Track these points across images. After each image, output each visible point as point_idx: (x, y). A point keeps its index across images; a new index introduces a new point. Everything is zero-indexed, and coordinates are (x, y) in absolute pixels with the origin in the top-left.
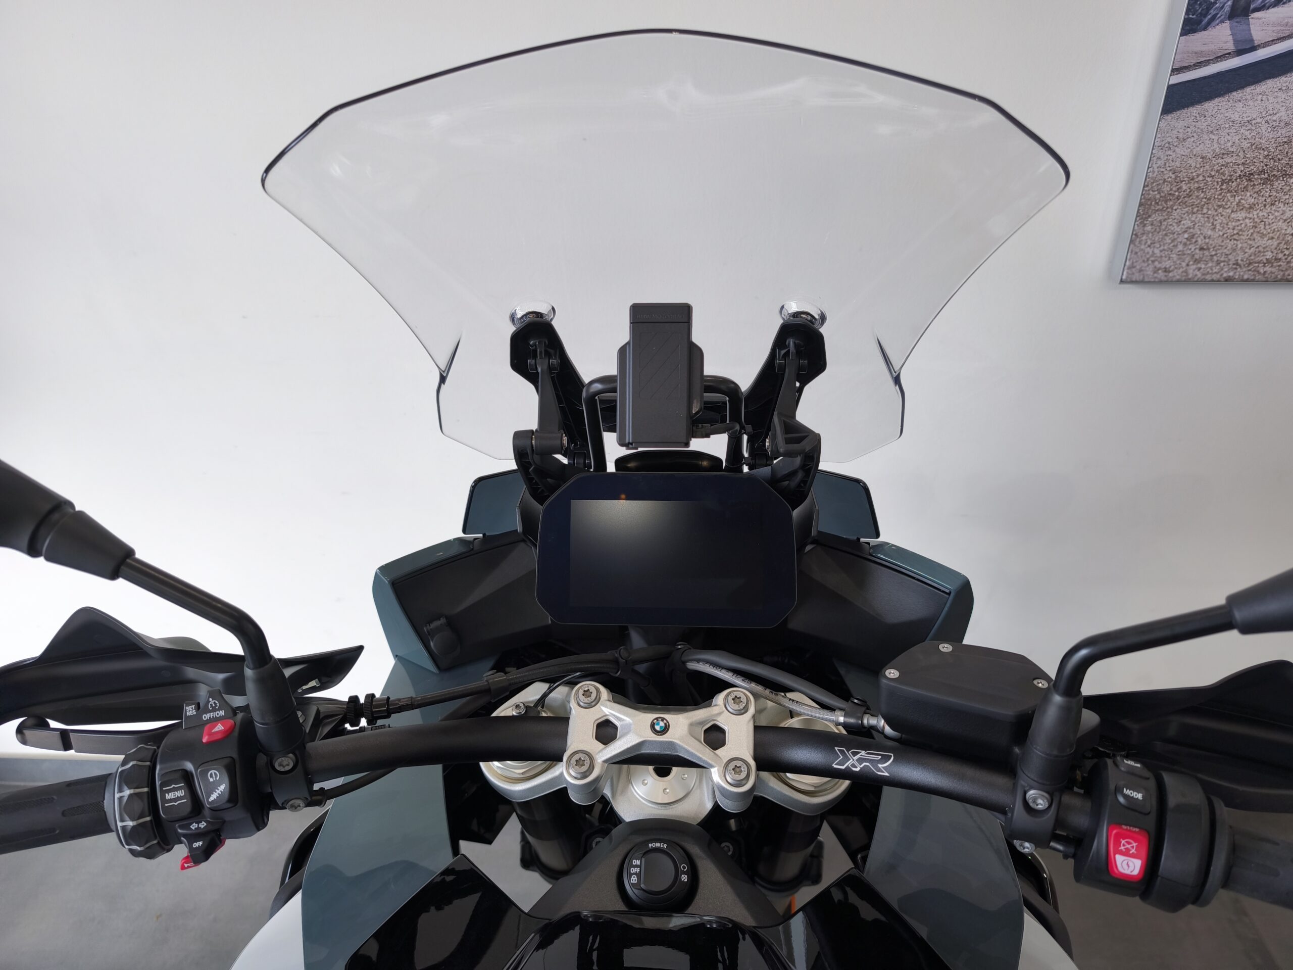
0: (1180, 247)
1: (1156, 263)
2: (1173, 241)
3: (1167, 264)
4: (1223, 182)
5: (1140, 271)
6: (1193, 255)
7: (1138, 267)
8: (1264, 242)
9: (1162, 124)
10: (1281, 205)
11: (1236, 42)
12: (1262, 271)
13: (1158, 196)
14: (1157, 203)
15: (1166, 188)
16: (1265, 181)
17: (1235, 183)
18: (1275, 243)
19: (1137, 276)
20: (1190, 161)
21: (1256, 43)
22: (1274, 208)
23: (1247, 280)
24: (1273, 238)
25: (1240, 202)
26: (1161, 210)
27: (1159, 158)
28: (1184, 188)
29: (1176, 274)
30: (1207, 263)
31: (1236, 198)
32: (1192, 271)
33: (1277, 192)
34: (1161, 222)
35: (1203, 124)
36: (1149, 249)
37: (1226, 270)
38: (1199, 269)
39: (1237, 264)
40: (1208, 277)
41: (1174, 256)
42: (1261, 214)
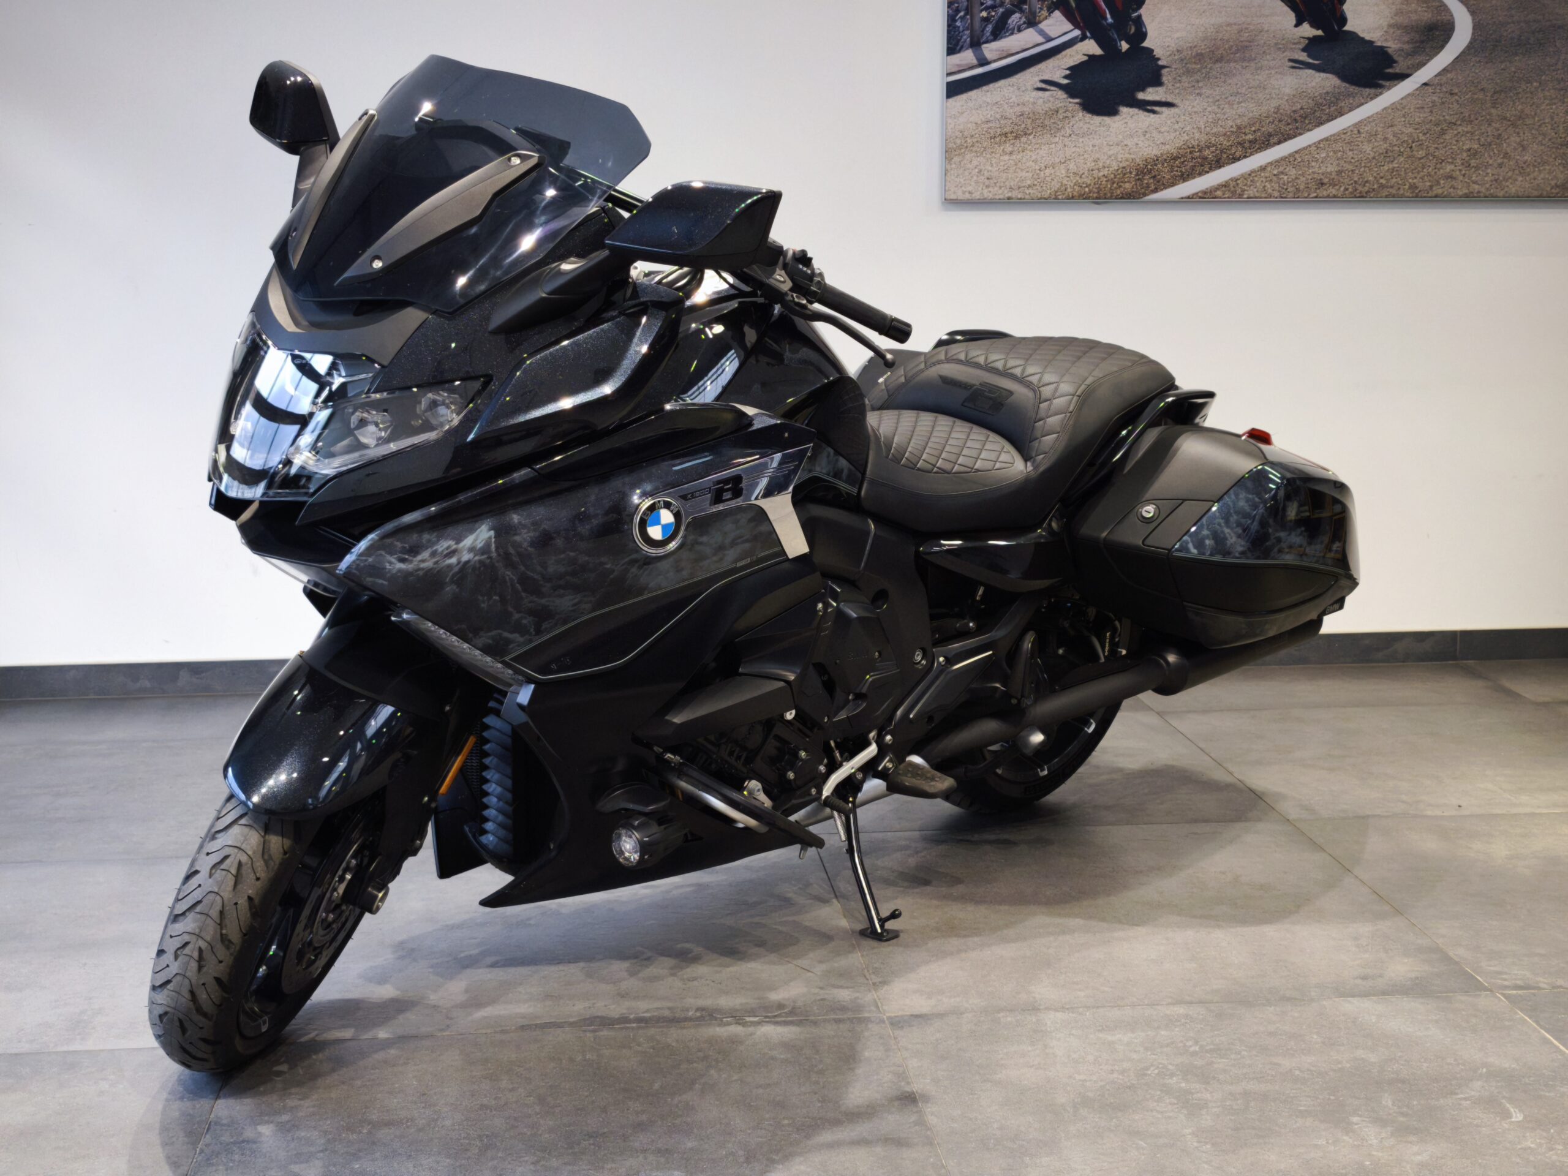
0: (975, 178)
1: (963, 188)
2: (970, 174)
3: (970, 188)
4: (991, 138)
5: (954, 193)
6: (984, 184)
7: (952, 190)
8: (1024, 174)
9: (948, 104)
10: (1028, 152)
11: (978, 59)
12: (1027, 192)
13: (955, 146)
14: (955, 151)
15: (958, 141)
16: (1016, 137)
17: (998, 139)
18: (1031, 175)
19: (953, 197)
20: (969, 125)
21: (989, 60)
22: (1025, 153)
23: (1021, 199)
24: (1028, 172)
25: (1003, 150)
26: (959, 155)
27: (950, 124)
28: (969, 141)
29: (977, 195)
30: (993, 187)
31: (1002, 148)
32: (987, 194)
33: (1024, 144)
34: (960, 162)
35: (971, 104)
36: (956, 179)
37: (1006, 192)
38: (990, 192)
39: (1011, 188)
40: (997, 197)
41: (973, 183)
42: (1018, 157)
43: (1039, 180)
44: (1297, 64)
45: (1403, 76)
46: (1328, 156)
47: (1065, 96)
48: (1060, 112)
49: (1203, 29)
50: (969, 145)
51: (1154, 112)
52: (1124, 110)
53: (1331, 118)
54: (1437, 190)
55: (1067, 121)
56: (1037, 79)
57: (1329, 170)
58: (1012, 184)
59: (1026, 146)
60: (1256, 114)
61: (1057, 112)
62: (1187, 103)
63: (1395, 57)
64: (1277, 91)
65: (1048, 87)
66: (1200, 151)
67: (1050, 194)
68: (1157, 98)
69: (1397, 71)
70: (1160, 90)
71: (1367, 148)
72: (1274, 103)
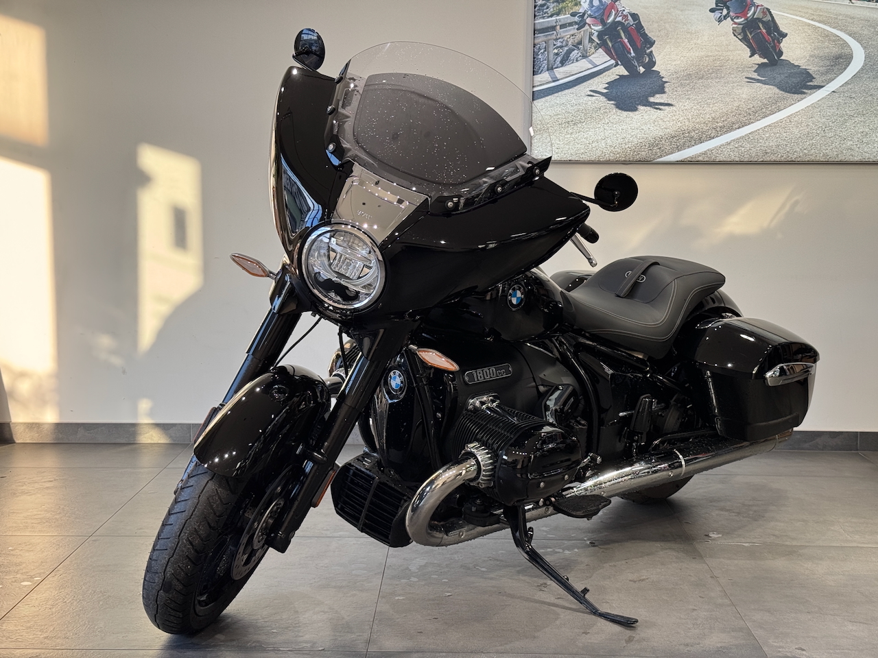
1: (541, 154)
2: (546, 145)
4: (559, 124)
6: (555, 151)
8: (579, 146)
10: (582, 133)
11: (551, 78)
14: (537, 132)
15: (539, 127)
16: (574, 124)
17: (564, 125)
18: (583, 146)
20: (546, 117)
21: (558, 78)
22: (580, 134)
24: (582, 144)
25: (567, 132)
26: (539, 134)
28: (545, 126)
30: (560, 154)
31: (566, 130)
33: (579, 128)
34: (540, 138)
35: (547, 104)
37: (568, 156)
39: (571, 154)
42: (576, 136)
43: (588, 150)
44: (751, 80)
45: (820, 87)
46: (770, 136)
47: (605, 99)
48: (602, 109)
49: (691, 59)
50: (545, 129)
51: (660, 109)
52: (641, 108)
53: (773, 113)
54: (841, 158)
55: (606, 115)
56: (588, 89)
57: (771, 145)
58: (572, 152)
59: (581, 129)
60: (725, 110)
61: (600, 109)
62: (681, 104)
63: (814, 75)
64: (738, 97)
65: (594, 94)
66: (689, 133)
68: (662, 101)
69: (816, 84)
70: (664, 96)
71: (796, 131)
72: (736, 104)
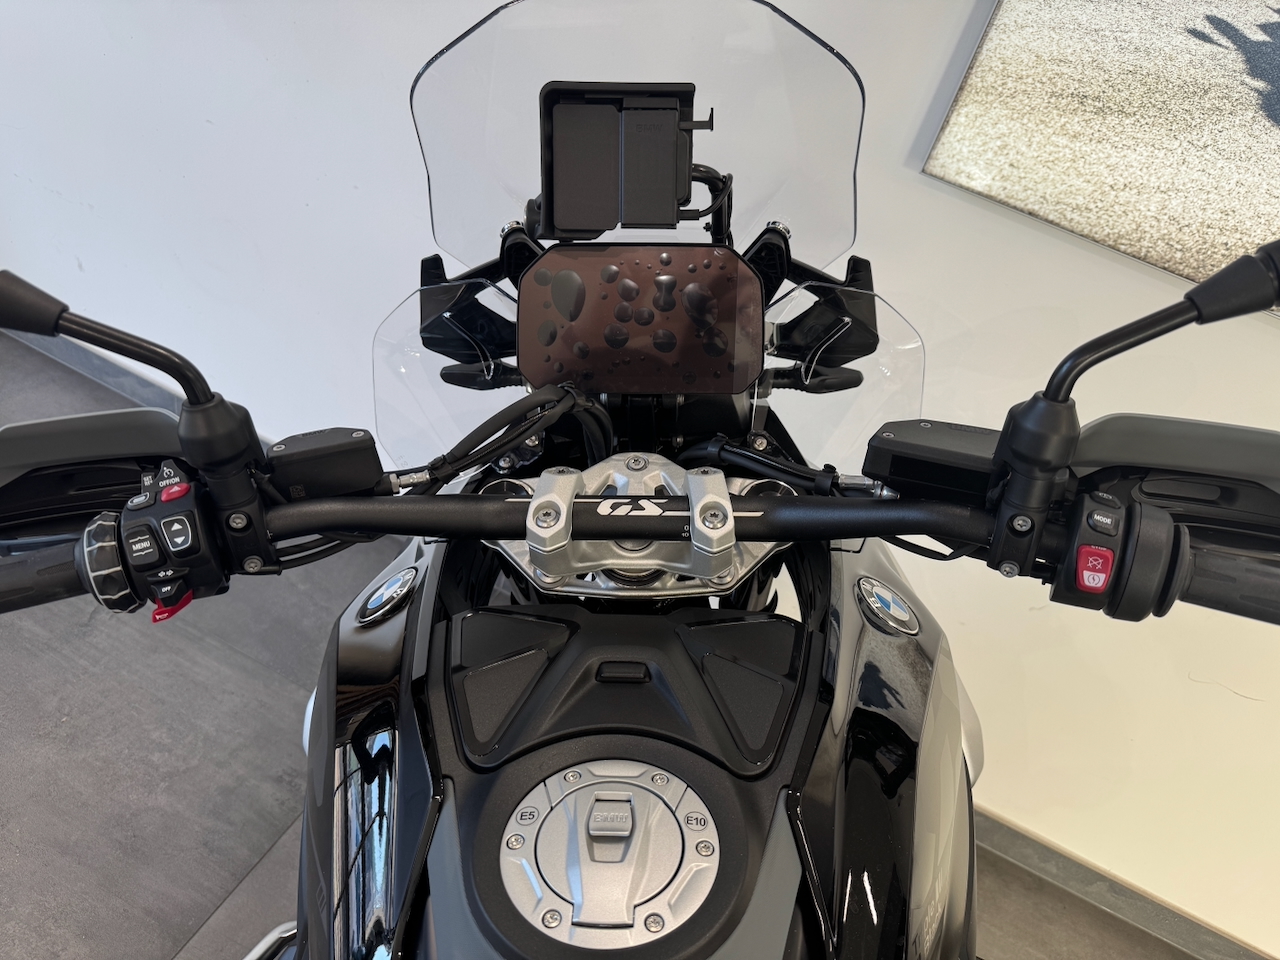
43: (1100, 205)
47: (1241, 66)
48: (1212, 94)
50: (1007, 93)
55: (1215, 118)
58: (1048, 192)
59: (1111, 134)
61: (1206, 92)
65: (1216, 36)
67: (1109, 234)
